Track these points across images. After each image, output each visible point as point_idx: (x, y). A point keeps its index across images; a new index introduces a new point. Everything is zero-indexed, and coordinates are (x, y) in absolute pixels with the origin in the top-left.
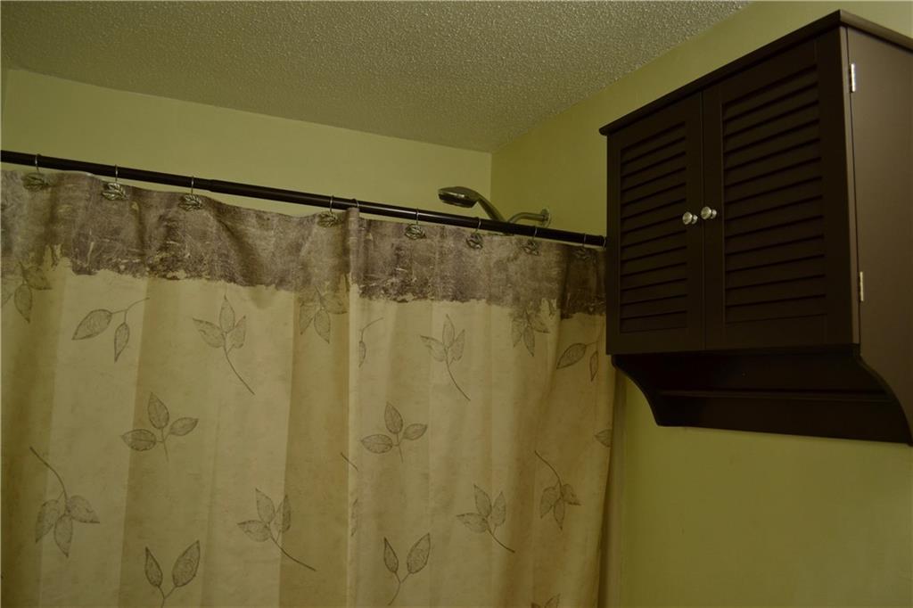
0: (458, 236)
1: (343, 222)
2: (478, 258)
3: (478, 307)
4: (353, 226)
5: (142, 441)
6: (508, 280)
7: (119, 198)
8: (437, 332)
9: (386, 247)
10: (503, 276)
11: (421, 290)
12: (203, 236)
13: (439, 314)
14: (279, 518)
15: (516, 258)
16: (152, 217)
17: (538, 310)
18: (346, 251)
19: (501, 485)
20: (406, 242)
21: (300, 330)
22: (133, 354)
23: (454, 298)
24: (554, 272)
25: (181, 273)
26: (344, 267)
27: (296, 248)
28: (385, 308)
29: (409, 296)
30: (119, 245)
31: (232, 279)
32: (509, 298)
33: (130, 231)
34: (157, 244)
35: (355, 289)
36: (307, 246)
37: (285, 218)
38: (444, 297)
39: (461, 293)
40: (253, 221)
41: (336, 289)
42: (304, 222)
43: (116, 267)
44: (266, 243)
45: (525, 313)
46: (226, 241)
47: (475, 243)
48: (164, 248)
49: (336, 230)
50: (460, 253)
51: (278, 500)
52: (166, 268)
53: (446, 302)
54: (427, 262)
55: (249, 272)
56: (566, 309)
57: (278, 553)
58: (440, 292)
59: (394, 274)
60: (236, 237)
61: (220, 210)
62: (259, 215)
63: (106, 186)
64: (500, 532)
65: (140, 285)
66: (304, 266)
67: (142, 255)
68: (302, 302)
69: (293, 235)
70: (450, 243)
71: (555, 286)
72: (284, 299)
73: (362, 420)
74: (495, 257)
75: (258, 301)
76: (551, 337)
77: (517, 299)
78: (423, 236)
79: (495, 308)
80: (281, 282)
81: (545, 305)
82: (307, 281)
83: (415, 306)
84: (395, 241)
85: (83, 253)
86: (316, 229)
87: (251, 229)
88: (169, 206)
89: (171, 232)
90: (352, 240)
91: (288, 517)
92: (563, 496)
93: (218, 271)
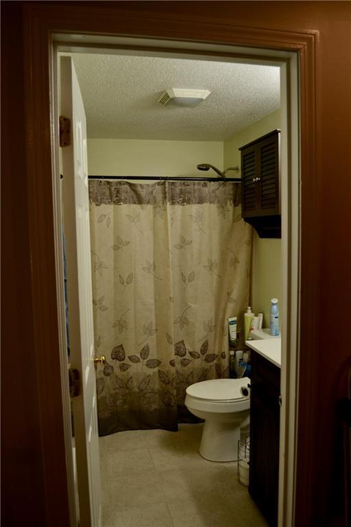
0: (199, 184)
1: (164, 183)
2: (206, 190)
3: (206, 205)
4: (167, 186)
5: (116, 248)
6: (216, 196)
7: (104, 184)
8: (193, 213)
9: (177, 190)
10: (214, 195)
11: (189, 201)
12: (127, 192)
13: (194, 208)
14: (152, 267)
15: (218, 189)
16: (113, 189)
17: (226, 204)
18: (165, 193)
19: (216, 257)
20: (183, 187)
21: (155, 216)
22: (112, 225)
23: (199, 203)
24: (231, 192)
25: (122, 203)
26: (165, 197)
27: (152, 192)
28: (178, 208)
29: (185, 204)
30: (105, 197)
31: (135, 203)
32: (216, 202)
33: (107, 193)
34: (115, 195)
35: (168, 203)
36: (155, 192)
37: (148, 185)
38: (195, 203)
39: (201, 201)
40: (139, 187)
41: (163, 203)
42: (153, 185)
43: (105, 203)
44: (143, 193)
45: (222, 206)
46: (133, 193)
47: (205, 185)
48: (117, 196)
49: (162, 186)
50: (200, 189)
51: (152, 262)
52: (118, 202)
53: (196, 205)
54: (190, 193)
55: (139, 200)
56: (235, 204)
57: (153, 277)
58: (194, 201)
59: (180, 197)
60: (135, 191)
61: (130, 185)
62: (141, 185)
63: (101, 182)
64: (216, 271)
65: (111, 207)
66: (154, 198)
67: (111, 199)
68: (154, 208)
69: (150, 190)
70: (196, 187)
71: (232, 196)
72: (149, 207)
73: (173, 240)
74: (211, 189)
75: (142, 208)
76: (231, 212)
77: (219, 201)
78: (188, 185)
79: (212, 205)
80: (148, 203)
81: (229, 203)
82: (155, 202)
83: (187, 206)
84: (180, 188)
85: (97, 201)
86: (157, 186)
87: (139, 189)
88: (117, 185)
89: (118, 192)
90: (167, 190)
91: (155, 267)
92: (236, 261)
93: (131, 201)
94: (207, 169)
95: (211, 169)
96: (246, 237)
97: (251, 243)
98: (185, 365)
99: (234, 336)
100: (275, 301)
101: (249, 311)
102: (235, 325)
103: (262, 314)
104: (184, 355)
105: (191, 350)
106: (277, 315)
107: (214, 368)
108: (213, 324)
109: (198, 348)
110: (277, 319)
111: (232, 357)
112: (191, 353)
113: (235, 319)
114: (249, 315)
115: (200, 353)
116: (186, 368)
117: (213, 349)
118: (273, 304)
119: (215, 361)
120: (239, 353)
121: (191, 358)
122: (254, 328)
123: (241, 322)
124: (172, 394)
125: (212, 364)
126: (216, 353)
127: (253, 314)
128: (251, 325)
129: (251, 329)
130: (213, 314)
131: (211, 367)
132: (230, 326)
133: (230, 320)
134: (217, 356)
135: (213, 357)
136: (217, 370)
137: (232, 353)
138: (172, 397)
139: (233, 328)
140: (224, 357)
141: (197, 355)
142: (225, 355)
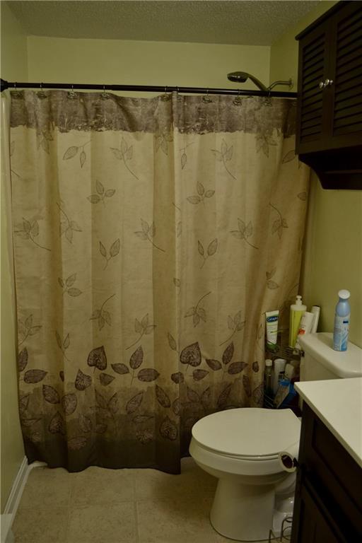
0: (228, 100)
1: (170, 98)
2: (239, 110)
3: (239, 135)
4: (175, 100)
5: (95, 200)
6: (255, 120)
7: (74, 98)
8: (218, 147)
9: (193, 108)
10: (252, 118)
11: (210, 128)
12: (111, 111)
13: (219, 139)
14: (151, 231)
15: (259, 108)
16: (89, 105)
17: (271, 134)
18: (172, 112)
19: (250, 218)
20: (203, 105)
21: (156, 150)
22: (88, 164)
23: (227, 131)
24: (280, 114)
25: (103, 128)
26: (171, 120)
27: (153, 113)
28: (194, 138)
29: (205, 131)
30: (77, 118)
31: (125, 130)
32: (255, 129)
33: (81, 112)
34: (92, 116)
35: (176, 129)
36: (156, 111)
37: (145, 100)
38: (221, 130)
39: (231, 128)
40: (131, 102)
41: (169, 130)
42: (154, 100)
43: (77, 128)
44: (138, 113)
45: (264, 137)
46: (121, 114)
47: (238, 102)
48: (96, 118)
49: (169, 103)
50: (230, 108)
51: (150, 223)
52: (97, 127)
53: (222, 133)
54: (214, 114)
55: (132, 125)
56: (286, 134)
57: (151, 244)
58: (219, 128)
59: (197, 121)
60: (125, 111)
61: (117, 99)
62: (133, 100)
63: (69, 93)
64: (250, 239)
65: (88, 134)
66: (156, 121)
67: (87, 122)
68: (156, 137)
69: (149, 107)
70: (224, 103)
71: (280, 121)
72: (148, 136)
73: (183, 189)
74: (248, 109)
75: (137, 138)
76: (278, 147)
77: (259, 129)
78: (210, 101)
79: (248, 134)
80: (147, 129)
81: (275, 132)
82: (157, 128)
83: (208, 136)
84: (198, 105)
85: (63, 123)
86: (160, 103)
87: (131, 106)
88: (95, 99)
89: (98, 110)
90: (174, 106)
91: (154, 230)
92: (282, 225)
93: (119, 126)
94: (242, 80)
95: (249, 80)
96: (300, 187)
97: (308, 197)
98: (199, 379)
99: (273, 339)
100: (345, 294)
101: (299, 302)
102: (276, 323)
103: (318, 308)
104: (199, 364)
105: (209, 358)
106: (347, 318)
107: (241, 381)
108: (243, 320)
109: (218, 355)
110: (346, 325)
111: (269, 370)
112: (208, 362)
113: (276, 313)
114: (298, 307)
115: (221, 361)
116: (200, 382)
117: (240, 356)
118: (341, 300)
119: (243, 373)
120: (280, 362)
121: (208, 368)
122: (306, 329)
123: (285, 318)
124: (173, 423)
125: (237, 376)
126: (245, 361)
127: (304, 308)
128: (300, 325)
129: (301, 331)
130: (243, 305)
131: (236, 379)
132: (268, 324)
133: (269, 314)
134: (247, 365)
135: (242, 366)
136: (245, 386)
137: (269, 363)
138: (173, 427)
139: (273, 328)
140: (256, 369)
141: (216, 364)
142: (258, 367)
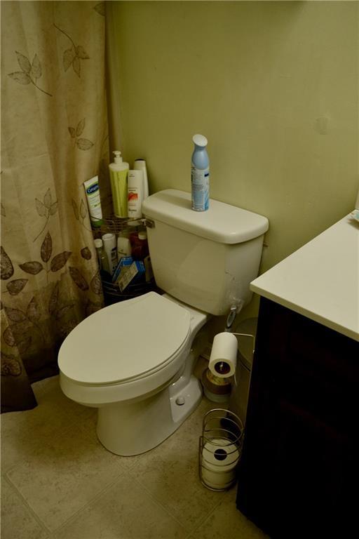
19: (35, 49)
64: (40, 83)
92: (78, 56)
97: (105, 10)
98: (17, 292)
99: (98, 214)
100: (201, 141)
101: (119, 160)
102: (98, 192)
103: (143, 162)
104: (11, 274)
105: (23, 262)
106: (207, 170)
107: (68, 275)
108: (54, 199)
109: (35, 255)
110: (208, 177)
111: (100, 252)
112: (23, 267)
113: (95, 180)
114: (119, 167)
115: (40, 260)
116: (20, 296)
117: (62, 244)
118: (198, 148)
119: (68, 264)
120: (108, 238)
121: (24, 275)
122: (138, 191)
123: (105, 186)
124: (12, 357)
125: (63, 270)
126: (67, 249)
128: (127, 188)
129: (130, 196)
130: (49, 180)
131: (62, 275)
132: (90, 196)
133: (88, 184)
134: (70, 253)
135: (65, 256)
136: (74, 279)
137: (99, 243)
138: (13, 362)
139: (95, 199)
140: (88, 256)
141: (37, 266)
142: (89, 252)
